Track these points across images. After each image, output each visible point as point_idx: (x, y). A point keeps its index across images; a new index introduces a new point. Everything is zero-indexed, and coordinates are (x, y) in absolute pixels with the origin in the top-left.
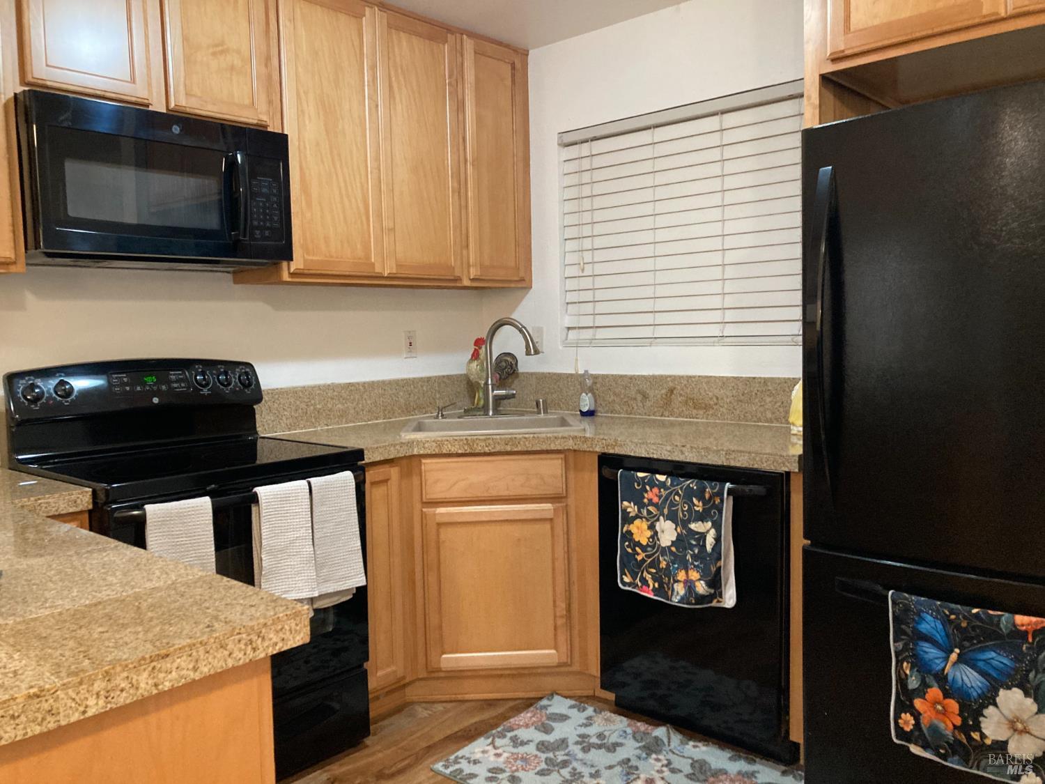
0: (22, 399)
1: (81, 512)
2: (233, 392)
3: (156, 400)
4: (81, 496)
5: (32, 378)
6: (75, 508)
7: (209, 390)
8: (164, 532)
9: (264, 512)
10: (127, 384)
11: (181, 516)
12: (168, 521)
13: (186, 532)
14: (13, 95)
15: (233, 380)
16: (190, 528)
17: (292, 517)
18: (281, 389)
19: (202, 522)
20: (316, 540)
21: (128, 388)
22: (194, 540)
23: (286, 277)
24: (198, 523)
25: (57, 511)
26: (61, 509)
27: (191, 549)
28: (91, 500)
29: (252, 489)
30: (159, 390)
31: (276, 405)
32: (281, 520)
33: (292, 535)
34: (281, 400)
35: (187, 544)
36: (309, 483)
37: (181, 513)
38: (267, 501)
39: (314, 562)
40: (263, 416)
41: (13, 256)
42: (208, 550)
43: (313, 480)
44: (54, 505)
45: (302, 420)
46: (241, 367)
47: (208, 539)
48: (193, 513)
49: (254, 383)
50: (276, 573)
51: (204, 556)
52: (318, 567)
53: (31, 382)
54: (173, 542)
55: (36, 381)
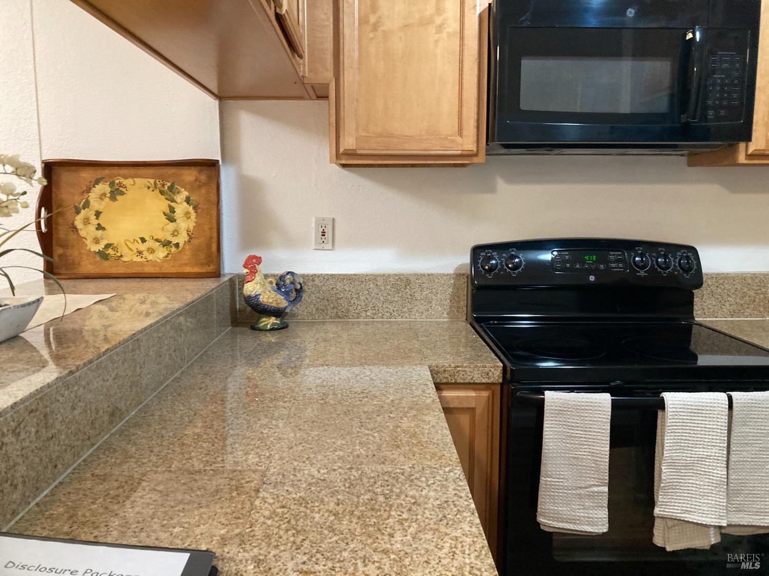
0: (481, 269)
1: (493, 384)
2: (671, 275)
3: (592, 278)
4: (493, 370)
5: (491, 251)
6: (487, 379)
7: (645, 272)
8: (560, 421)
9: (669, 422)
10: (568, 261)
11: (578, 409)
12: (565, 411)
13: (582, 425)
14: (488, 5)
15: (673, 263)
16: (587, 422)
17: (702, 433)
18: (727, 274)
19: (600, 420)
20: (731, 463)
21: (568, 265)
22: (590, 435)
23: (742, 158)
24: (595, 419)
25: (472, 379)
26: (475, 378)
27: (585, 443)
28: (501, 375)
29: (661, 393)
30: (597, 269)
31: (719, 290)
32: (690, 433)
33: (702, 452)
34: (726, 286)
35: (581, 437)
36: (730, 399)
37: (579, 406)
38: (674, 410)
39: (725, 487)
40: (704, 300)
41: (475, 149)
42: (603, 449)
43: (735, 395)
44: (469, 374)
45: (747, 308)
46: (682, 251)
47: (604, 438)
48: (591, 408)
49: (695, 267)
50: (678, 489)
51: (598, 454)
52: (730, 494)
53: (490, 255)
54: (568, 433)
55: (494, 254)
